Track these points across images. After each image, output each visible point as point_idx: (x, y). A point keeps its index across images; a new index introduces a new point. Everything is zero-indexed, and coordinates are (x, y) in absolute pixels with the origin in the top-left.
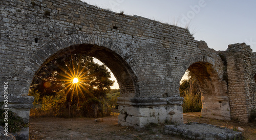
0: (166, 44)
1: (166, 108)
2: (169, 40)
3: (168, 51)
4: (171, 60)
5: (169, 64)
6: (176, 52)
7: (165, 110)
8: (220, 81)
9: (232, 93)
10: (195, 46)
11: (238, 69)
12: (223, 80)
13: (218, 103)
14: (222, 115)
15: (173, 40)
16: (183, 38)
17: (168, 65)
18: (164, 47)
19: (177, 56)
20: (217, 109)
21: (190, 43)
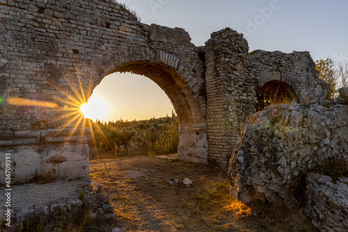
0: (44, 21)
1: (39, 151)
2: (56, 13)
3: (51, 35)
4: (59, 55)
5: (53, 62)
6: (76, 39)
7: (36, 155)
8: (195, 97)
9: (210, 117)
10: (130, 30)
11: (218, 75)
12: (200, 95)
13: (195, 136)
14: (198, 155)
15: (68, 15)
16: (98, 13)
17: (51, 64)
18: (41, 27)
19: (79, 49)
20: (193, 145)
21: (117, 23)
